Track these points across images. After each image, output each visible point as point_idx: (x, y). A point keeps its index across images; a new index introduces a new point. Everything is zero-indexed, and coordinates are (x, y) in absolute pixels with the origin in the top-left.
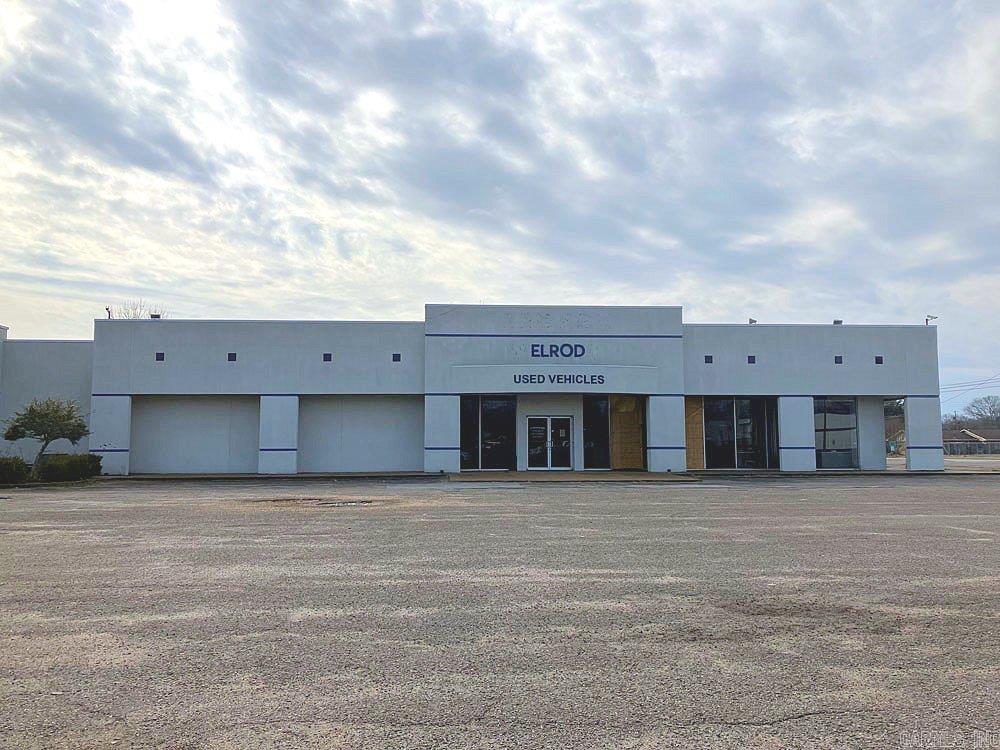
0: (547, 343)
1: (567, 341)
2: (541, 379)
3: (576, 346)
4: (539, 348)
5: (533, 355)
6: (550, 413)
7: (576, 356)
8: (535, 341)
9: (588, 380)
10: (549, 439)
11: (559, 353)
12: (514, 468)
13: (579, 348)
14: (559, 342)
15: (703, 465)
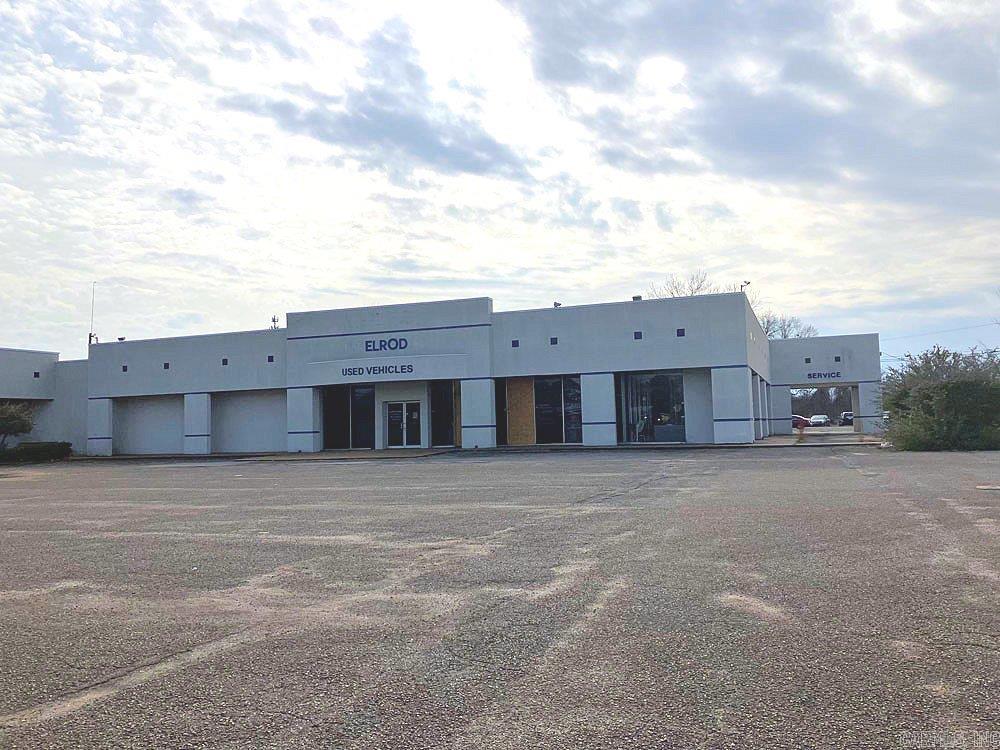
0: (377, 338)
1: (394, 336)
2: (360, 371)
3: (401, 340)
4: (371, 344)
5: (367, 350)
6: (404, 398)
7: (401, 348)
8: (369, 338)
9: (399, 370)
10: (405, 421)
11: (387, 347)
12: (374, 447)
13: (403, 342)
14: (386, 337)
15: (533, 441)
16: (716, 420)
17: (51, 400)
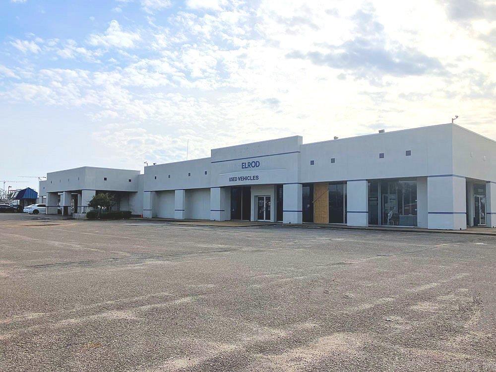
0: (247, 161)
1: (253, 160)
2: (236, 179)
3: (256, 162)
4: (244, 164)
5: (242, 168)
7: (257, 167)
8: (244, 161)
9: (252, 178)
10: (265, 207)
11: (251, 166)
12: (250, 220)
13: (258, 163)
14: (251, 161)
15: (327, 221)
16: (429, 213)
17: (137, 192)
